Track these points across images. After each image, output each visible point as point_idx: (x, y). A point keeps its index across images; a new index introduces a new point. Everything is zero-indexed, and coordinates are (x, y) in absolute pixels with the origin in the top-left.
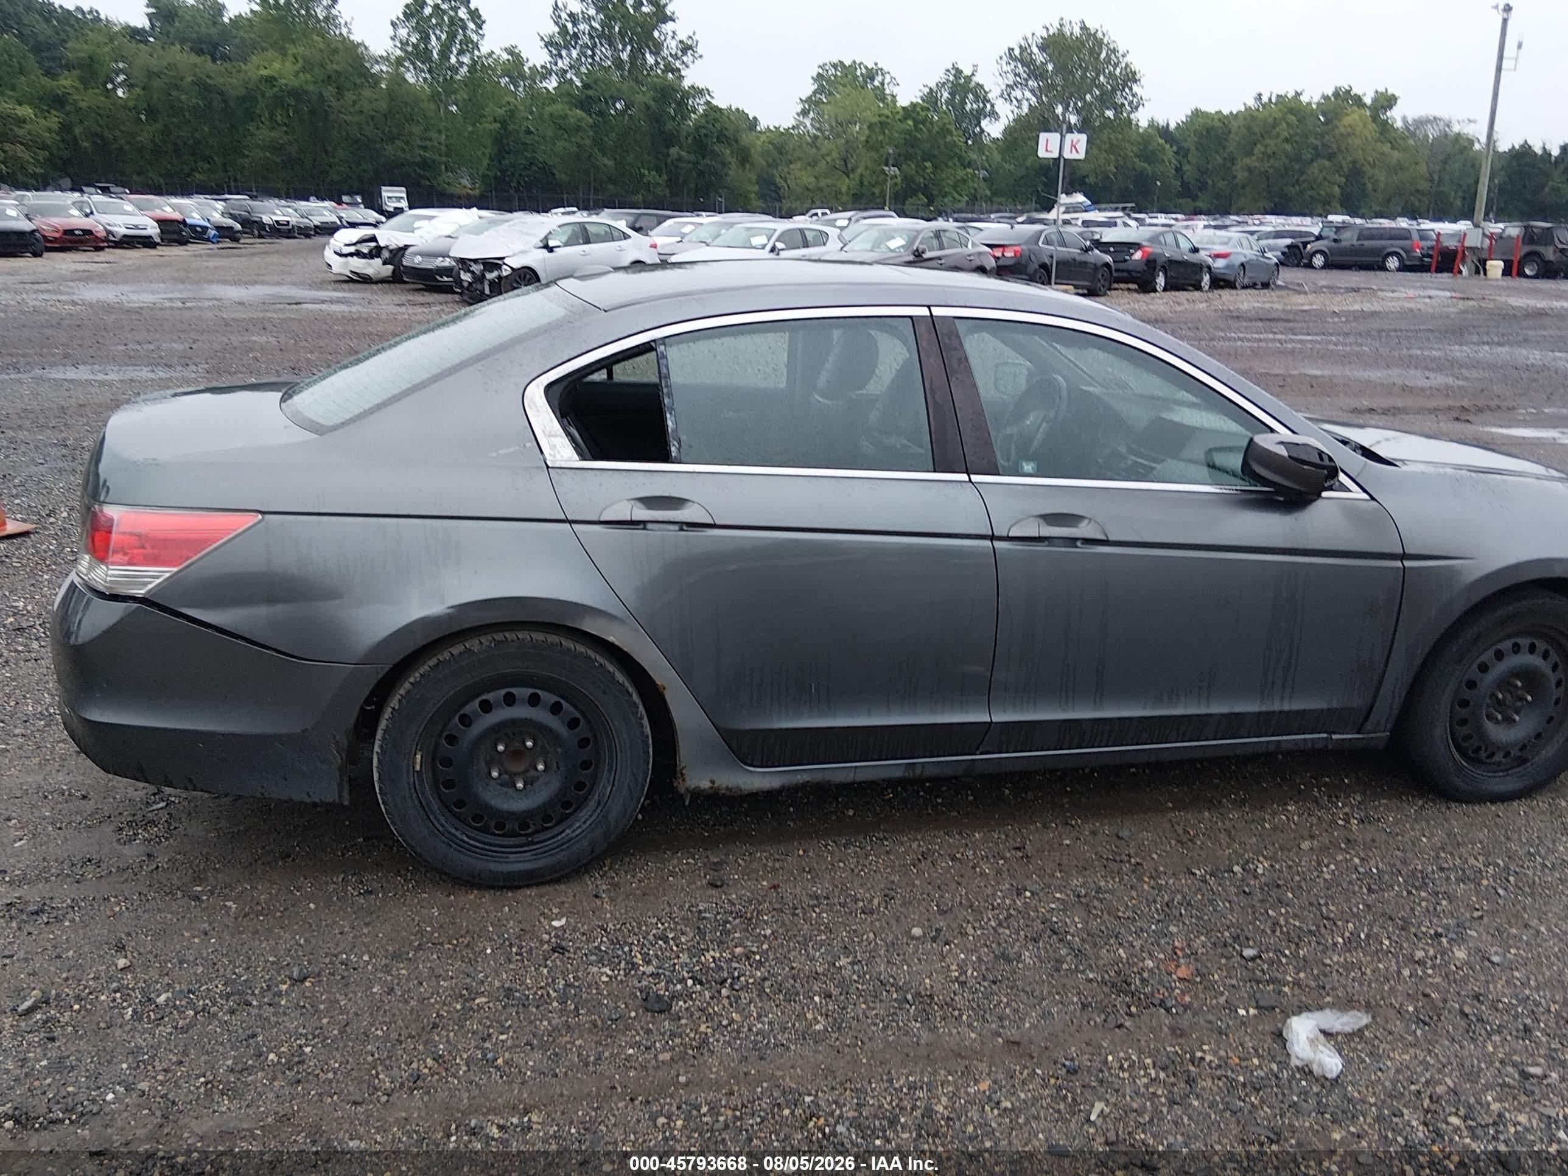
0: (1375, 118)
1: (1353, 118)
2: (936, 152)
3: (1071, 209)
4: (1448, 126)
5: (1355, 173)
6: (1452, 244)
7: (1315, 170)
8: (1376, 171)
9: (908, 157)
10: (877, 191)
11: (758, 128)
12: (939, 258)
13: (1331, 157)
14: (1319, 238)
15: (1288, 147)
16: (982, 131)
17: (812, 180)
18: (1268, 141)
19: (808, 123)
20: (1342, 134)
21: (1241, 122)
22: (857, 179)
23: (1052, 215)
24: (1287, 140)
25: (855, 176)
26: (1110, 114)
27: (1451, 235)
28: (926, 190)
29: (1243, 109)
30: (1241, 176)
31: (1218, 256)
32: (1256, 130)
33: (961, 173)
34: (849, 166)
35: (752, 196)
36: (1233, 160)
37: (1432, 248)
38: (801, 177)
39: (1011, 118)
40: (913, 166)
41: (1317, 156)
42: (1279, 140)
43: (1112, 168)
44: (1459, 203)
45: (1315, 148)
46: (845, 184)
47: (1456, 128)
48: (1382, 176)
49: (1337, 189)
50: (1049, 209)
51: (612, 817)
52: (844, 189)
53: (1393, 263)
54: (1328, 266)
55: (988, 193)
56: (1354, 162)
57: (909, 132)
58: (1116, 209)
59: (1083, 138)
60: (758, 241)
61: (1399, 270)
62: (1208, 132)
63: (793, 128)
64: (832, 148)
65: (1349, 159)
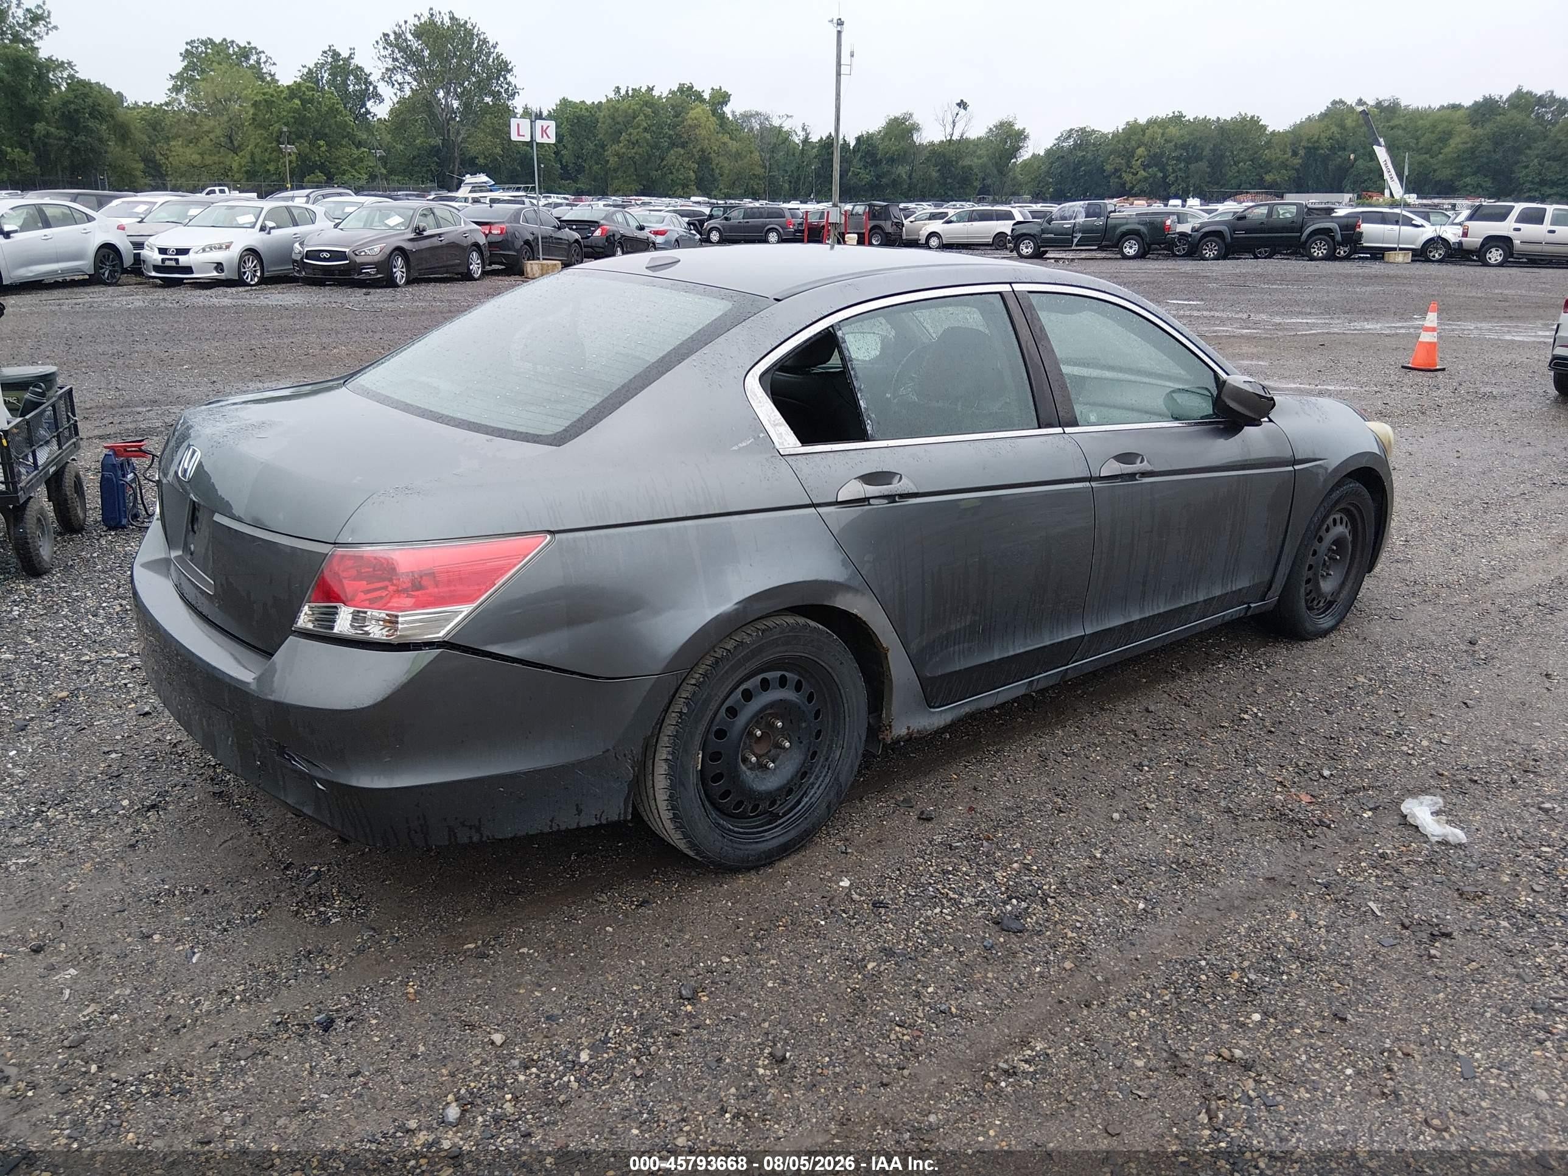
0: (714, 112)
1: (698, 112)
2: (327, 130)
3: (475, 188)
4: (767, 119)
5: (704, 160)
6: (813, 220)
7: (672, 156)
8: (721, 159)
9: (300, 136)
10: (271, 167)
11: (125, 104)
12: (440, 235)
13: (684, 145)
14: (711, 217)
15: (648, 136)
16: (368, 112)
17: (195, 157)
18: (630, 130)
19: (183, 100)
20: (690, 126)
21: (605, 112)
22: (248, 156)
23: (461, 193)
24: (645, 130)
25: (246, 154)
26: (488, 100)
27: (814, 213)
28: (322, 168)
29: (604, 100)
30: (613, 161)
31: (656, 233)
32: (619, 119)
33: (356, 153)
34: (236, 143)
35: (138, 173)
36: (603, 146)
37: (801, 224)
38: (182, 153)
39: (396, 100)
40: (306, 144)
41: (673, 145)
42: (640, 130)
43: (498, 150)
44: (787, 186)
45: (670, 137)
46: (235, 162)
47: (776, 123)
48: (726, 164)
49: (692, 174)
50: (458, 188)
51: (842, 779)
52: (235, 166)
53: (773, 237)
54: (723, 241)
55: (384, 171)
56: (703, 151)
57: (296, 111)
58: (518, 189)
59: (552, 124)
60: (243, 220)
61: (778, 242)
62: (578, 118)
63: (167, 104)
64: (216, 127)
65: (698, 148)
